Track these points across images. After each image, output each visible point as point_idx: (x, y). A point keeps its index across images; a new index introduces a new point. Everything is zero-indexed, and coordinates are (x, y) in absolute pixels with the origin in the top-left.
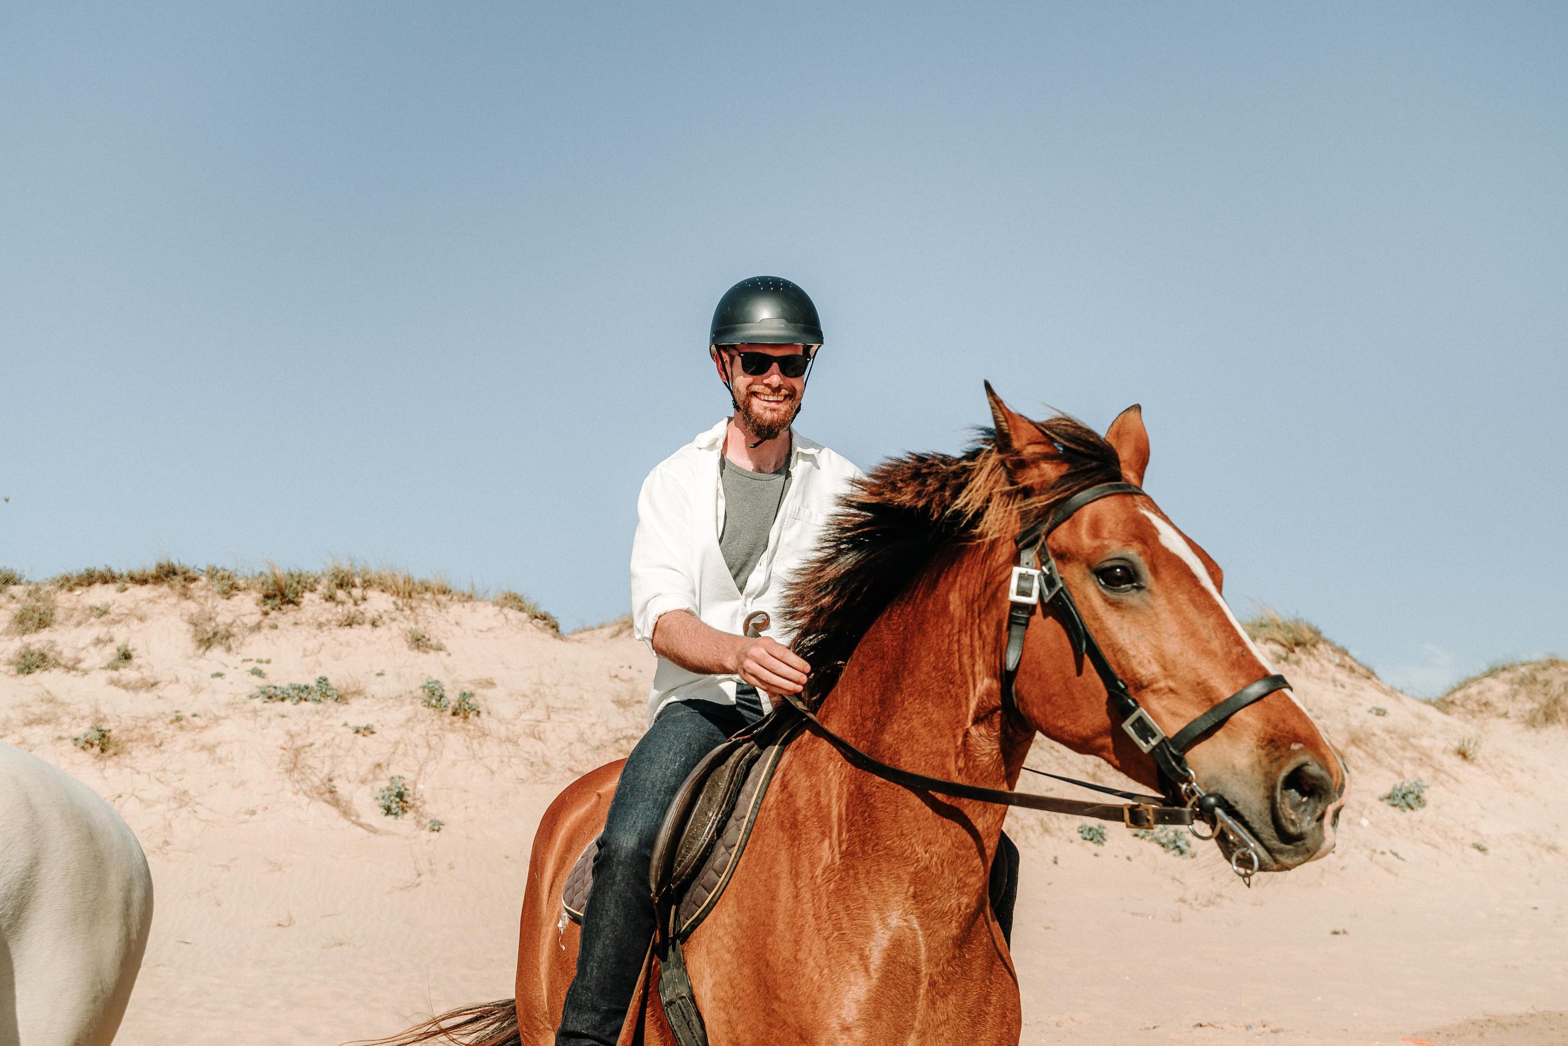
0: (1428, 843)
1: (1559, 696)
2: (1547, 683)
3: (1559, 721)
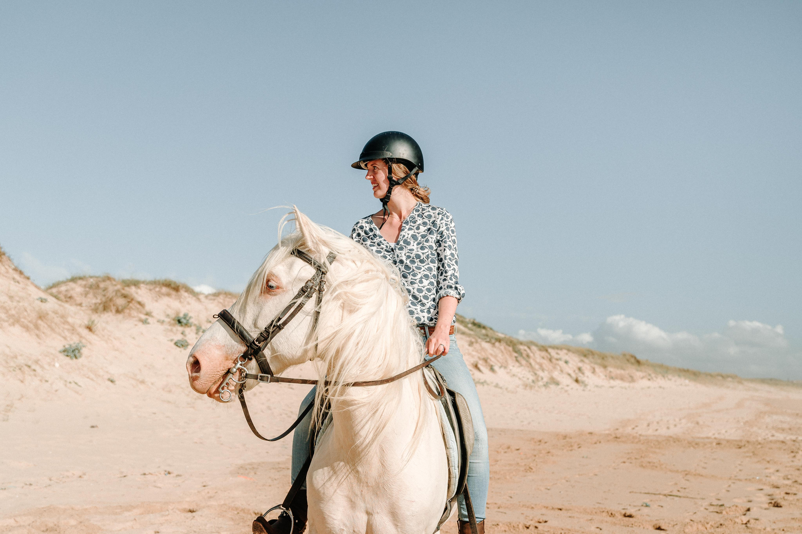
0: (88, 378)
1: (112, 297)
2: (105, 289)
3: (111, 311)
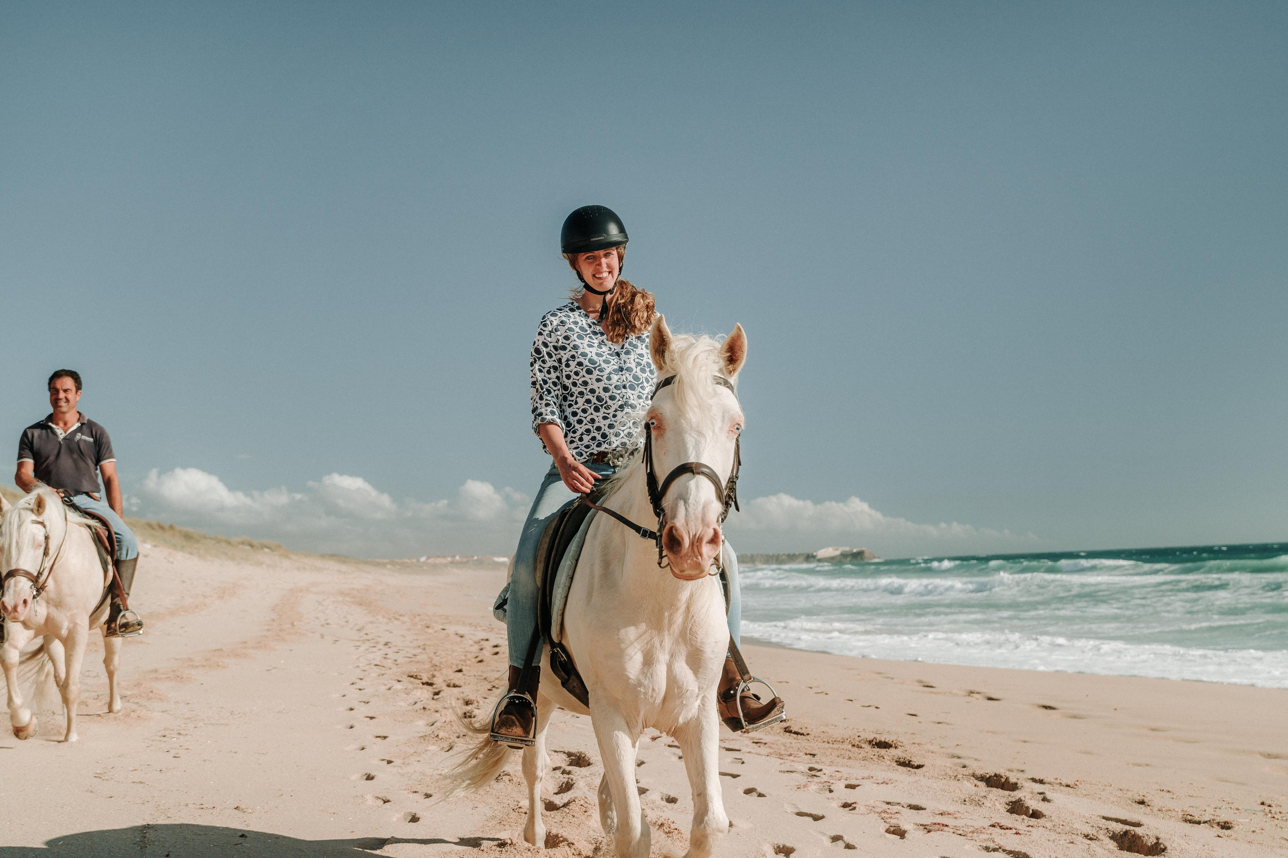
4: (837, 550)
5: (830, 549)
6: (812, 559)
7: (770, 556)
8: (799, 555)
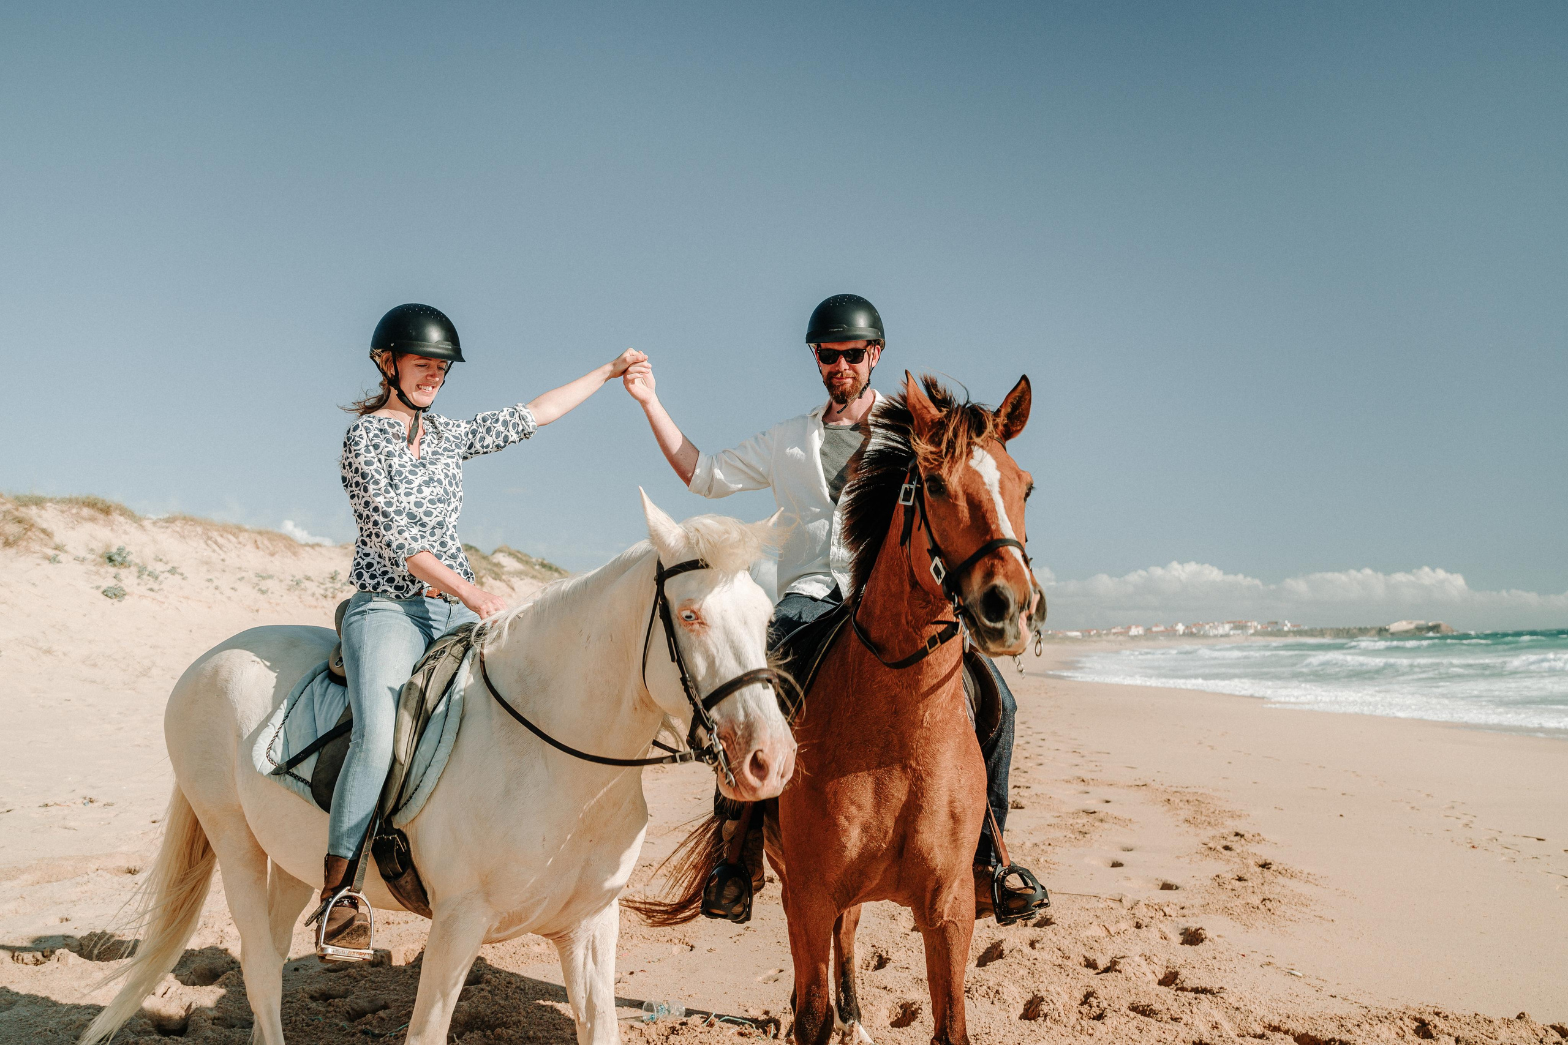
4: (1411, 623)
5: (1404, 623)
6: (1384, 633)
7: (1340, 630)
8: (1372, 629)
